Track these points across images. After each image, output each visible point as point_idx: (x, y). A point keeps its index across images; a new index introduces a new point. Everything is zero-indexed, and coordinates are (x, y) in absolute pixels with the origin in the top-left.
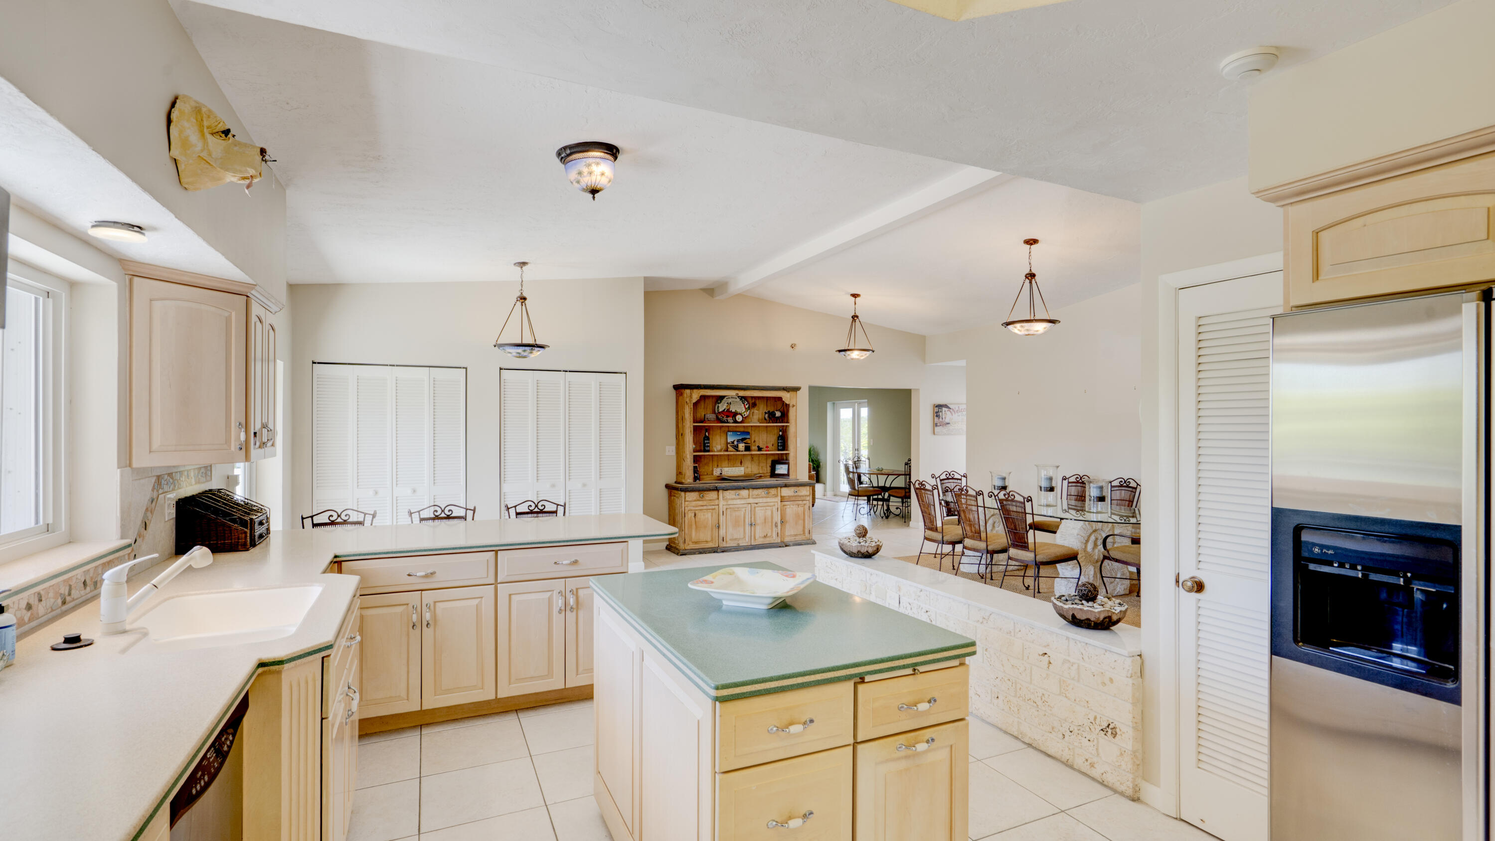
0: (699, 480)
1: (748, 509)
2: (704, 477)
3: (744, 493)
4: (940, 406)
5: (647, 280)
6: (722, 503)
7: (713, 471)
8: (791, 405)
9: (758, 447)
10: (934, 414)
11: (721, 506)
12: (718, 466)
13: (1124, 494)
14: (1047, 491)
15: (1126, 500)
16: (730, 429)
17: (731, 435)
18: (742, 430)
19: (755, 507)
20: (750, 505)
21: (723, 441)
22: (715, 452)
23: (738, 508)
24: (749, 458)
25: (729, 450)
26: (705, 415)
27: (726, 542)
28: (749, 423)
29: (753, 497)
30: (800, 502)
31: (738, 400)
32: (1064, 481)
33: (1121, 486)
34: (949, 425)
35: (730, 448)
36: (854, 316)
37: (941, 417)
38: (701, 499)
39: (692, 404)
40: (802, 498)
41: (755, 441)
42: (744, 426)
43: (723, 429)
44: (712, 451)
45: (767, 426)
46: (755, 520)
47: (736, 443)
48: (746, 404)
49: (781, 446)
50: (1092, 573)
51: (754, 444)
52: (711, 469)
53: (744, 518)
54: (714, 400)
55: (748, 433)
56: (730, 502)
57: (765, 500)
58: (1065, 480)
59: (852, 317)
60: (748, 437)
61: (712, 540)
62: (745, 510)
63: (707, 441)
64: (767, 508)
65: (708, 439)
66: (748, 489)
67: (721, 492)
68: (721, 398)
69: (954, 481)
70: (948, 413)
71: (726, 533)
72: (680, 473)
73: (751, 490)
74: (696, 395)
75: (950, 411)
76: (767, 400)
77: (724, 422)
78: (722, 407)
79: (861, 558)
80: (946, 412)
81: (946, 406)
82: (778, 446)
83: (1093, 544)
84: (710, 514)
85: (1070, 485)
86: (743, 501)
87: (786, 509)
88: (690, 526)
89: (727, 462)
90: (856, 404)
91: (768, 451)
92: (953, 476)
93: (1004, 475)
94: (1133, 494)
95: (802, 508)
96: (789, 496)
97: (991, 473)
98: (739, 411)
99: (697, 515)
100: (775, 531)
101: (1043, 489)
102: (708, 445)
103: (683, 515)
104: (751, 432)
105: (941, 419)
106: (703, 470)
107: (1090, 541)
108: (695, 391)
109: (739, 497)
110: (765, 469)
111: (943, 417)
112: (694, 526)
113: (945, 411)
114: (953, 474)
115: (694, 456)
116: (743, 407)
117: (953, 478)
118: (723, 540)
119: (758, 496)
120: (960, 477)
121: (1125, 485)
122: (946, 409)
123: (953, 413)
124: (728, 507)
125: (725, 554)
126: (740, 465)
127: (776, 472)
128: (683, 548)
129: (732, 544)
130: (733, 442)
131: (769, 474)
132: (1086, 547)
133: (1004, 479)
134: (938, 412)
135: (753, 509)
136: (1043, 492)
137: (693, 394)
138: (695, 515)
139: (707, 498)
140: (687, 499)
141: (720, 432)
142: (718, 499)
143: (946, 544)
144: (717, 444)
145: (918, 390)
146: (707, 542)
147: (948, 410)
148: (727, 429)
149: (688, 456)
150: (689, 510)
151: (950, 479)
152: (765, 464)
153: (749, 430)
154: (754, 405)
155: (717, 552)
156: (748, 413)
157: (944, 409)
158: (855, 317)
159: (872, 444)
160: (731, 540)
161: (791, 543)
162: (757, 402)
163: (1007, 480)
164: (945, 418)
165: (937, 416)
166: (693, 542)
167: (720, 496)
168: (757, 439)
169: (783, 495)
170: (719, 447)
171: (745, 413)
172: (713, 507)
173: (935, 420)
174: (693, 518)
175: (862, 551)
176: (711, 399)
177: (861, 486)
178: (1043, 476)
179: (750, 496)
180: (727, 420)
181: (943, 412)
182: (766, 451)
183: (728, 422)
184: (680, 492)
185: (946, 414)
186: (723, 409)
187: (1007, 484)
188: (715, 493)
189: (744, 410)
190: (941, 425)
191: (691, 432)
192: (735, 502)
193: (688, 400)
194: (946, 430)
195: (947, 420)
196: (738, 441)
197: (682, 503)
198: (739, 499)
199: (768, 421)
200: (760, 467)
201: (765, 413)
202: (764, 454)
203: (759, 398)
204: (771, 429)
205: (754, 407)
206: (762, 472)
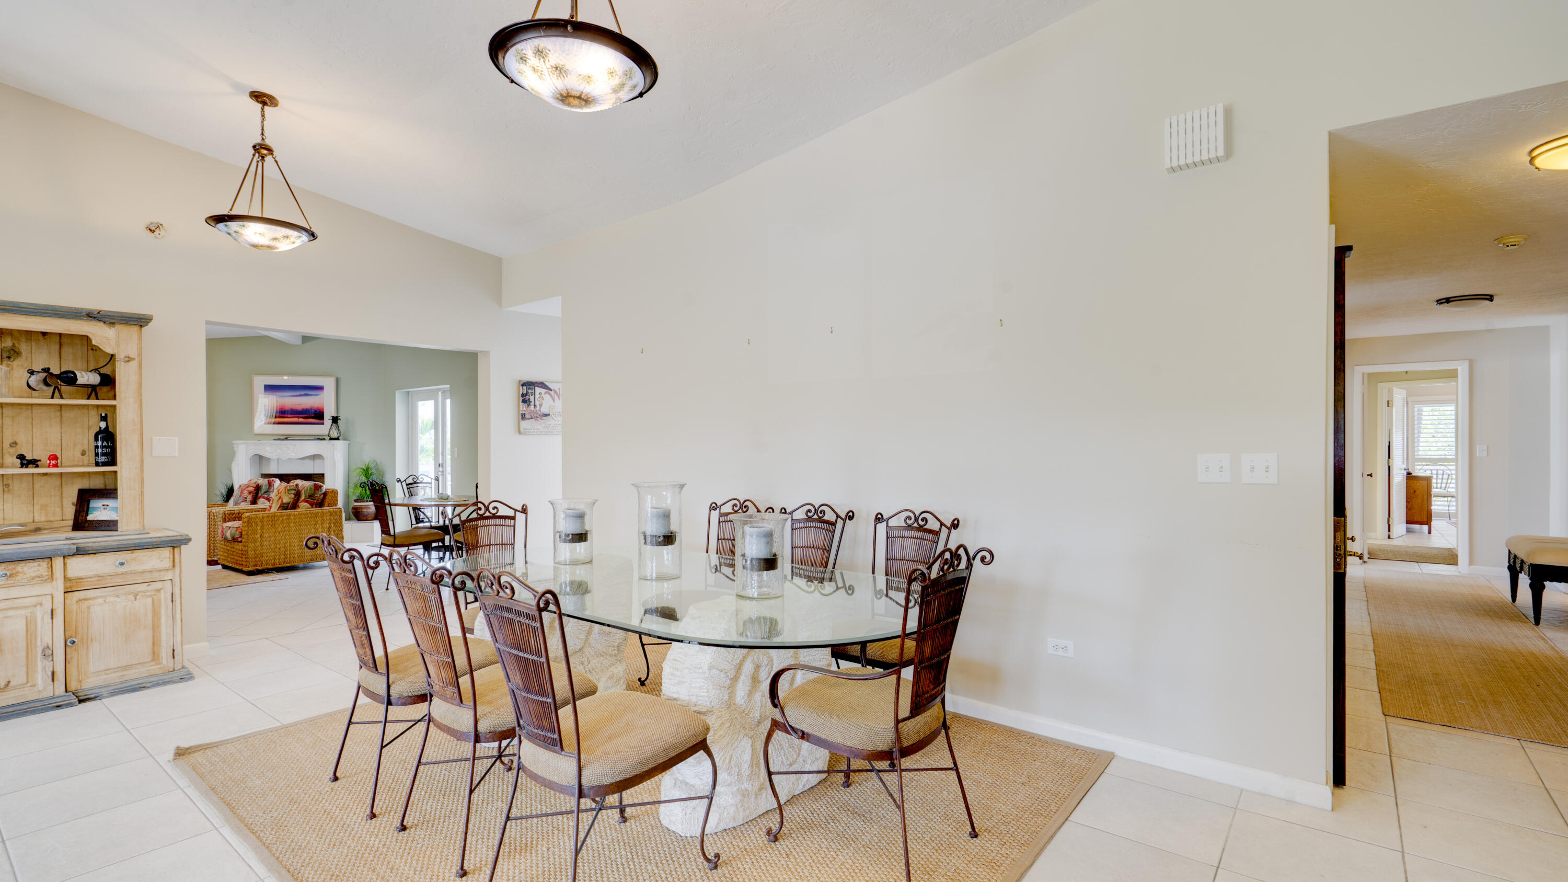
4: (529, 385)
8: (120, 356)
10: (519, 396)
13: (813, 536)
14: (659, 544)
15: (818, 548)
30: (143, 587)
32: (712, 511)
33: (809, 519)
34: (548, 417)
36: (259, 144)
37: (532, 403)
40: (148, 577)
41: (14, 443)
45: (61, 406)
49: (103, 455)
50: (747, 757)
51: (12, 450)
57: (4, 593)
58: (715, 510)
59: (254, 147)
64: (10, 613)
69: (497, 521)
70: (547, 397)
75: (550, 395)
76: (45, 340)
80: (543, 395)
81: (542, 385)
82: (97, 455)
83: (748, 682)
85: (723, 519)
87: (89, 608)
90: (440, 393)
91: (58, 467)
92: (494, 511)
93: (581, 507)
94: (830, 534)
95: (149, 601)
96: (96, 576)
97: (552, 504)
100: (44, 668)
101: (649, 540)
105: (532, 407)
107: (742, 677)
110: (58, 510)
111: (537, 403)
113: (540, 393)
114: (494, 508)
117: (494, 516)
120: (510, 513)
121: (815, 517)
122: (543, 391)
123: (556, 397)
127: (90, 517)
131: (71, 523)
132: (732, 694)
133: (581, 516)
134: (526, 395)
136: (649, 547)
143: (397, 705)
145: (486, 353)
147: (545, 393)
151: (488, 518)
152: (54, 499)
154: (12, 354)
157: (538, 390)
158: (262, 150)
159: (456, 456)
161: (104, 691)
162: (23, 347)
163: (587, 518)
164: (541, 405)
165: (524, 401)
168: (22, 438)
169: (70, 574)
173: (521, 409)
177: (421, 525)
178: (649, 510)
181: (537, 396)
182: (54, 467)
185: (543, 399)
187: (587, 528)
190: (532, 418)
194: (544, 425)
195: (544, 410)
199: (57, 393)
200: (37, 507)
201: (32, 372)
202: (45, 474)
203: (29, 335)
204: (67, 414)
205: (9, 358)
206: (43, 519)
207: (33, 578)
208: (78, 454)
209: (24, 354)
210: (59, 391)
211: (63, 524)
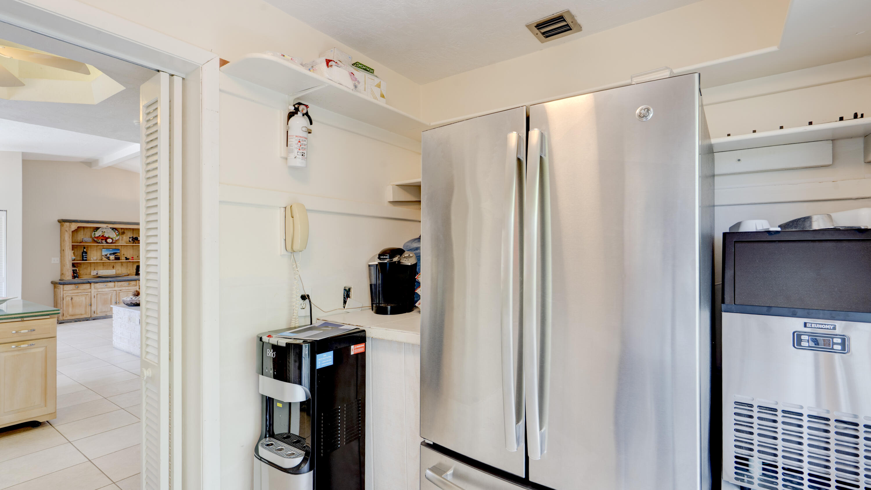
0: (78, 278)
1: (114, 294)
2: (83, 276)
3: (112, 284)
5: (23, 154)
6: (93, 291)
7: (90, 272)
9: (126, 258)
11: (92, 292)
12: (95, 269)
16: (104, 247)
17: (104, 251)
18: (114, 247)
19: (119, 293)
20: (115, 291)
21: (99, 254)
22: (92, 261)
23: (106, 293)
24: (120, 264)
25: (103, 259)
26: (83, 239)
27: (97, 314)
28: (118, 243)
29: (118, 286)
31: (111, 230)
35: (104, 259)
38: (76, 289)
39: (71, 232)
41: (124, 255)
42: (115, 245)
43: (99, 247)
44: (89, 260)
45: (133, 245)
46: (119, 300)
47: (108, 255)
48: (116, 232)
51: (123, 256)
52: (89, 271)
53: (111, 299)
54: (92, 230)
55: (119, 250)
56: (100, 290)
57: (127, 288)
60: (118, 252)
61: (86, 313)
62: (112, 294)
63: (85, 254)
64: (129, 292)
65: (86, 253)
66: (114, 282)
67: (92, 284)
68: (97, 229)
71: (97, 308)
72: (63, 274)
73: (116, 283)
74: (74, 226)
76: (133, 230)
77: (99, 243)
78: (98, 233)
79: (133, 306)
84: (84, 298)
86: (110, 289)
88: (68, 306)
89: (102, 267)
91: (133, 260)
98: (111, 236)
99: (73, 299)
102: (86, 256)
103: (62, 299)
104: (121, 249)
106: (83, 272)
108: (73, 224)
109: (106, 287)
110: (132, 270)
112: (71, 305)
115: (73, 263)
116: (115, 234)
118: (94, 313)
119: (121, 286)
124: (98, 293)
125: (95, 320)
126: (112, 269)
128: (62, 319)
129: (100, 315)
130: (106, 255)
131: (135, 274)
135: (118, 293)
137: (72, 226)
138: (72, 299)
139: (81, 288)
140: (65, 289)
141: (97, 249)
142: (91, 288)
144: (94, 256)
146: (81, 314)
148: (102, 247)
149: (68, 263)
150: (66, 296)
152: (132, 268)
153: (120, 248)
154: (123, 233)
155: (89, 320)
156: (118, 238)
160: (100, 312)
162: (126, 231)
166: (70, 315)
167: (92, 287)
168: (125, 253)
170: (95, 258)
171: (116, 238)
172: (87, 293)
174: (70, 300)
175: (133, 302)
176: (89, 229)
179: (116, 286)
180: (102, 242)
182: (132, 260)
183: (102, 243)
184: (59, 285)
186: (99, 235)
188: (89, 285)
189: (115, 236)
191: (70, 248)
192: (104, 290)
193: (67, 229)
196: (110, 254)
197: (61, 292)
198: (107, 288)
199: (134, 243)
200: (128, 270)
201: (130, 238)
202: (130, 262)
203: (127, 229)
204: (134, 247)
205: (123, 234)
206: (129, 272)
207: (133, 285)
208: (136, 257)
209: (126, 233)
210: (135, 242)
211: (134, 274)
